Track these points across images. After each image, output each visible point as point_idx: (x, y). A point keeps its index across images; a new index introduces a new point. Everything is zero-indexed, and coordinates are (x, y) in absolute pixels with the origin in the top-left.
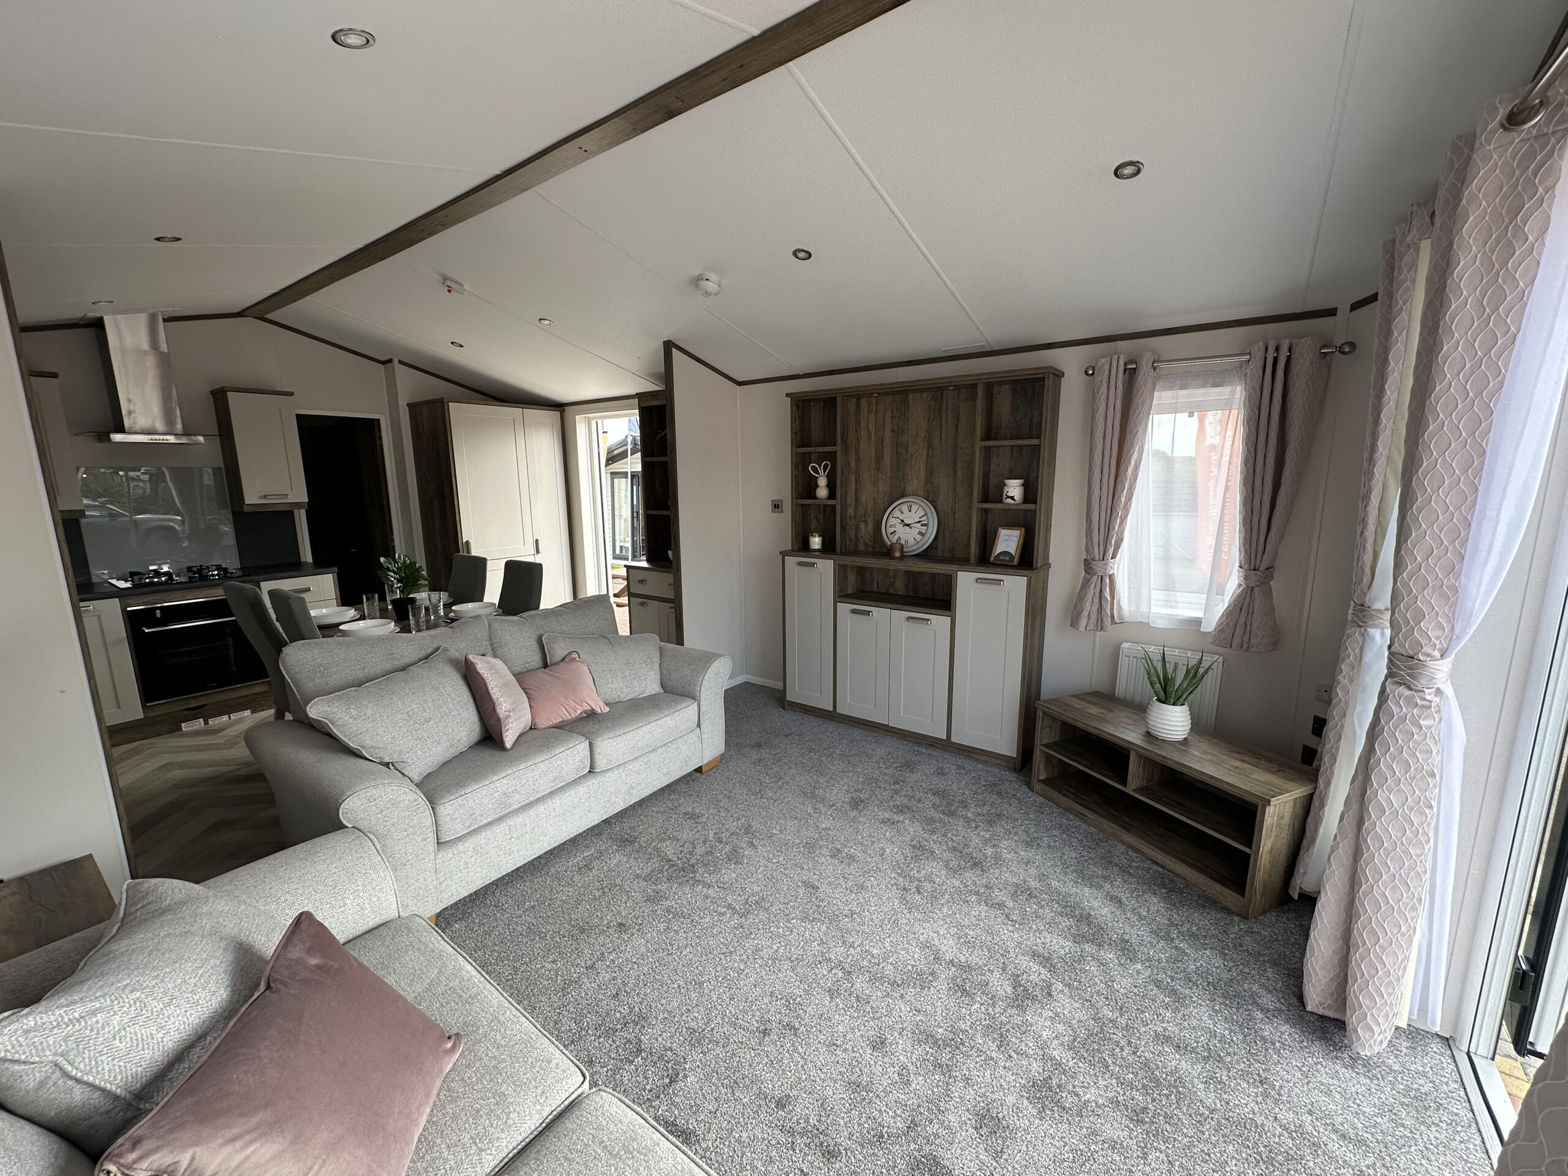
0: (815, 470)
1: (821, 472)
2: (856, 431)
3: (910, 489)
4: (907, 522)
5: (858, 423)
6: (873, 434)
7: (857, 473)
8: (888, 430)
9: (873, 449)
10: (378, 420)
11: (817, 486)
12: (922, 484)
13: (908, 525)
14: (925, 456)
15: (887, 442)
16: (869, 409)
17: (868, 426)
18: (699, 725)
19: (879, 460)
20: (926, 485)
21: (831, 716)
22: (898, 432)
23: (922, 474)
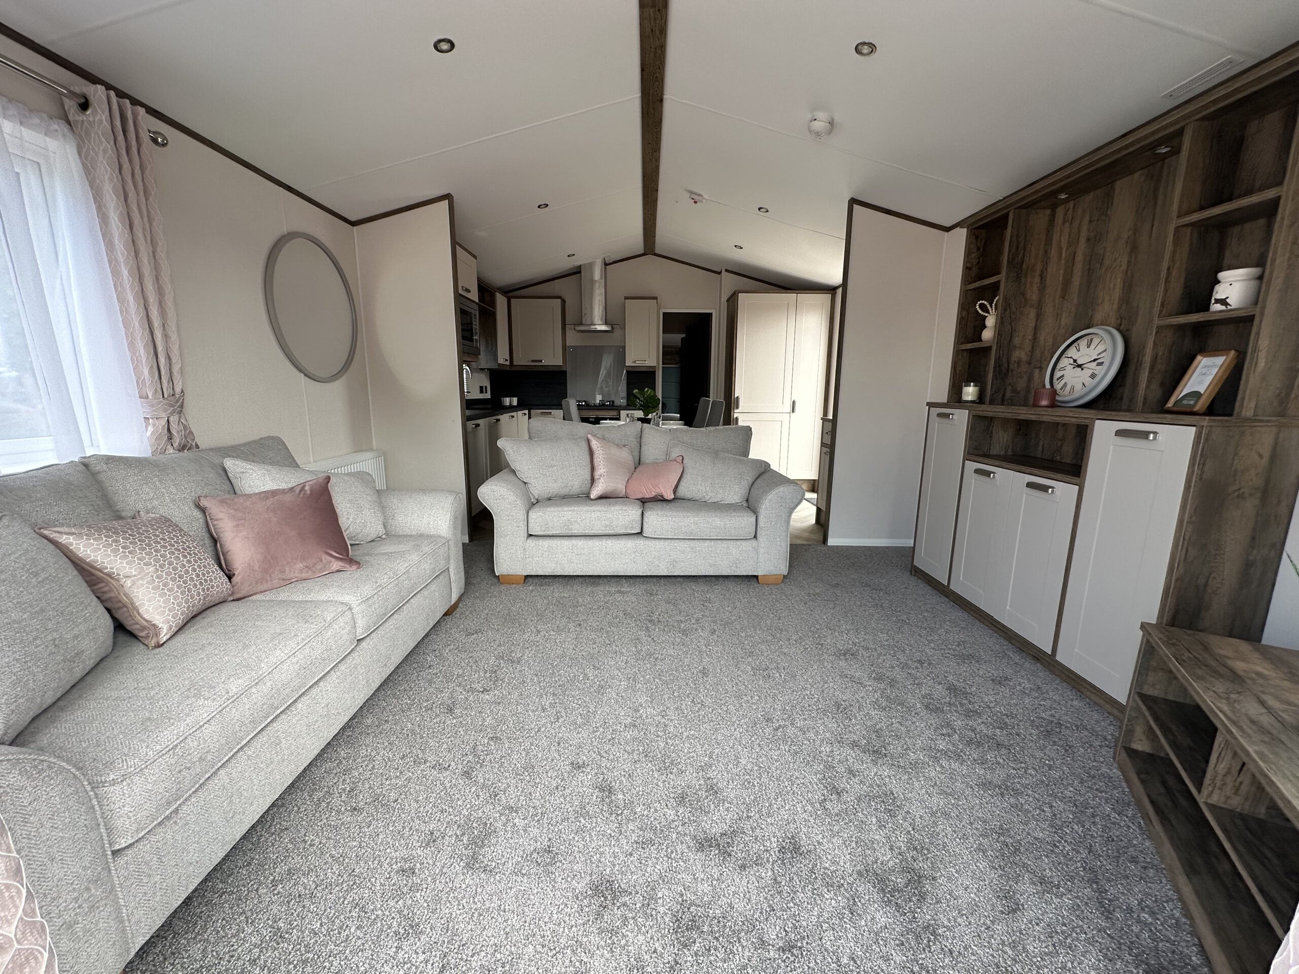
0: (983, 307)
1: (992, 311)
2: (1046, 252)
3: (1099, 316)
4: (1080, 362)
5: (1048, 242)
6: (1064, 251)
7: (1039, 307)
8: (1083, 241)
9: (1062, 271)
10: (711, 314)
11: (984, 327)
12: (1115, 307)
13: (1080, 366)
14: (1124, 267)
15: (1079, 258)
16: (1064, 219)
17: (1060, 242)
18: (755, 537)
19: (1067, 283)
20: (1119, 309)
21: (944, 591)
22: (1095, 240)
23: (1117, 293)
